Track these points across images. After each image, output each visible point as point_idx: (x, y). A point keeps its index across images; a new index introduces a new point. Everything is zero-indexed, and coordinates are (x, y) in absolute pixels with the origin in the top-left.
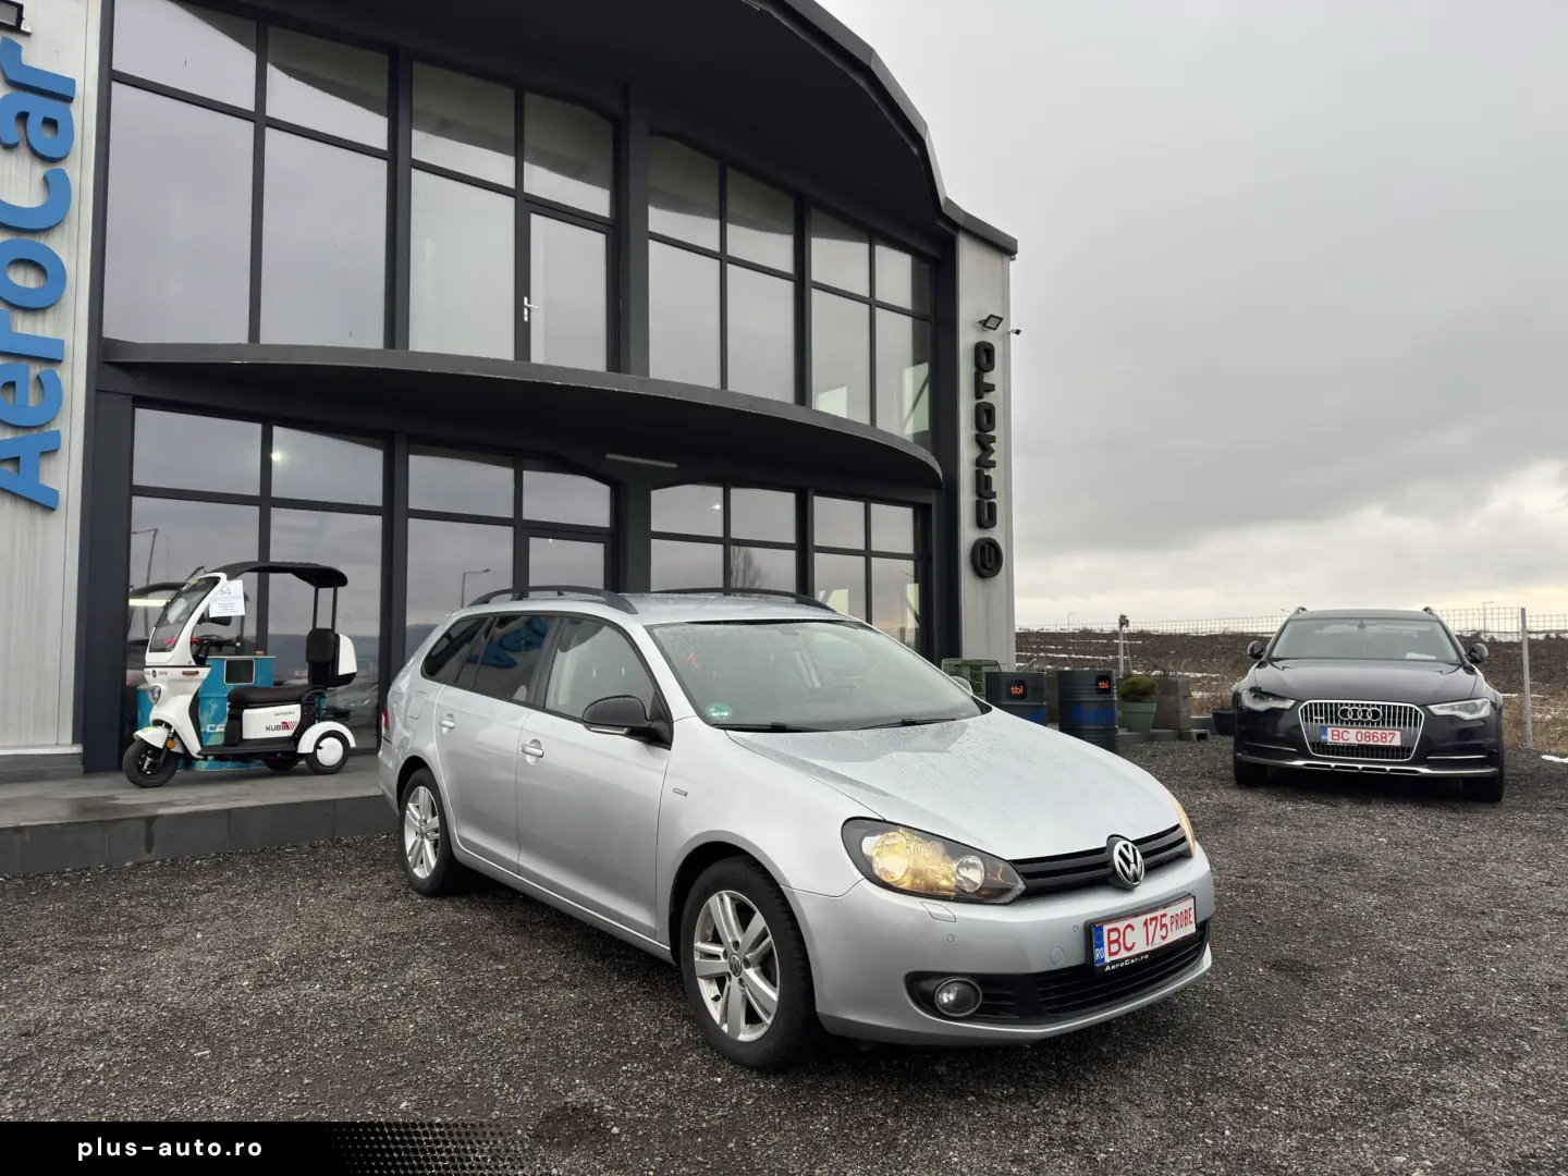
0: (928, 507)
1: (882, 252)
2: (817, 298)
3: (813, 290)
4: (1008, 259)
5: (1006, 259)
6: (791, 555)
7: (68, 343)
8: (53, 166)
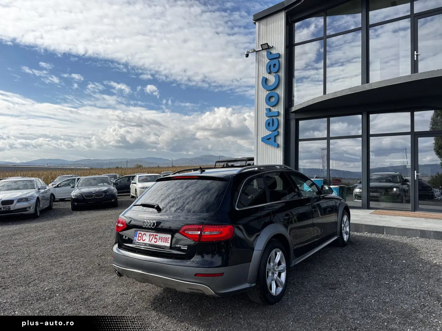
7: (280, 111)
8: (276, 74)
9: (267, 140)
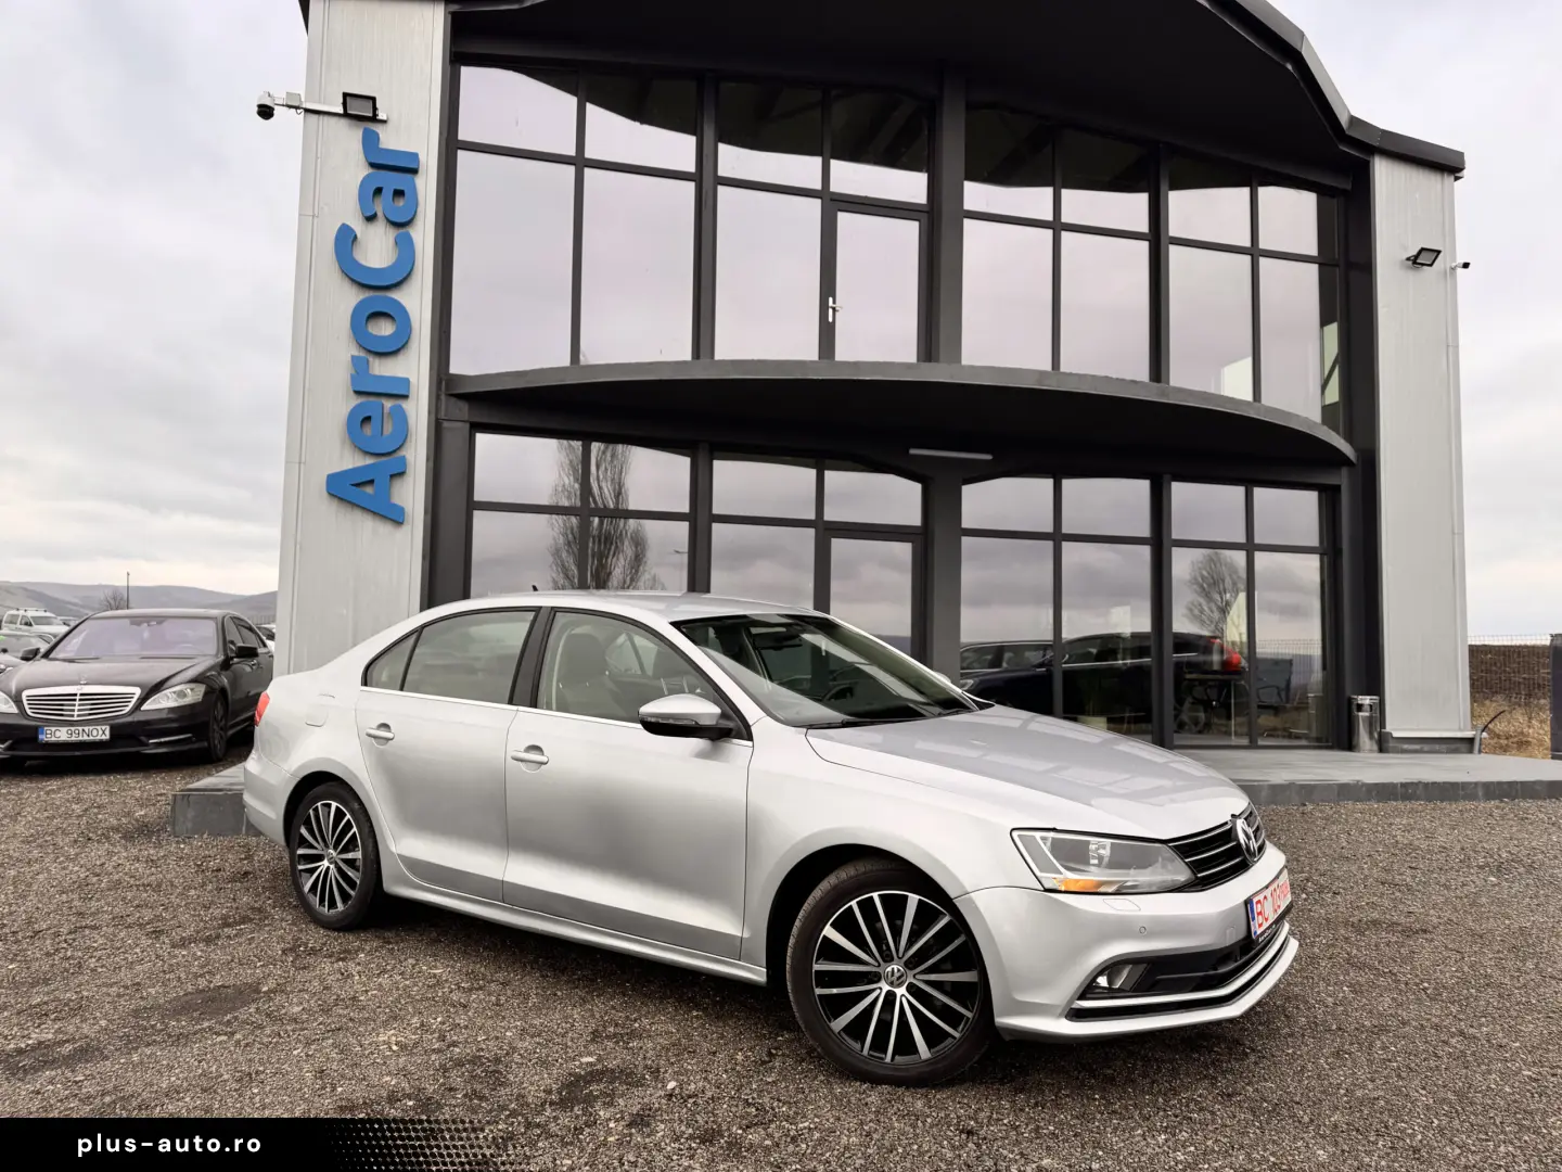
0: (1337, 489)
1: (1266, 193)
2: (1175, 253)
3: (1172, 248)
4: (1452, 178)
5: (1449, 179)
6: (1145, 552)
7: (413, 380)
8: (402, 231)
9: (354, 488)
